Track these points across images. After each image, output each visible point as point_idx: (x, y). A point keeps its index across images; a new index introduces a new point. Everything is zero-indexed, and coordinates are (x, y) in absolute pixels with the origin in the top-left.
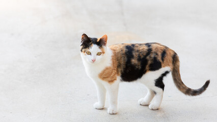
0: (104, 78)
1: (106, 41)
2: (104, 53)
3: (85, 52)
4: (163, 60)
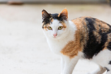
1: (67, 16)
2: (65, 27)
3: (46, 27)
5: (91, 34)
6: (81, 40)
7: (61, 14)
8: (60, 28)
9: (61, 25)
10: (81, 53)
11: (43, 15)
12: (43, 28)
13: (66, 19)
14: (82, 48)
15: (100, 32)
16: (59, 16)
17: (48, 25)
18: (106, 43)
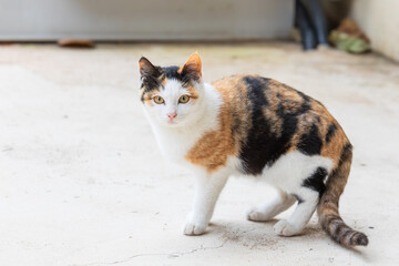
0: (201, 157)
1: (199, 71)
2: (195, 98)
3: (150, 99)
4: (328, 140)
5: (257, 115)
6: (235, 129)
7: (186, 67)
8: (183, 100)
9: (185, 92)
10: (234, 160)
11: (142, 69)
12: (143, 99)
13: (197, 78)
14: (237, 147)
15: (280, 110)
16: (180, 71)
17: (156, 93)
18: (295, 136)
